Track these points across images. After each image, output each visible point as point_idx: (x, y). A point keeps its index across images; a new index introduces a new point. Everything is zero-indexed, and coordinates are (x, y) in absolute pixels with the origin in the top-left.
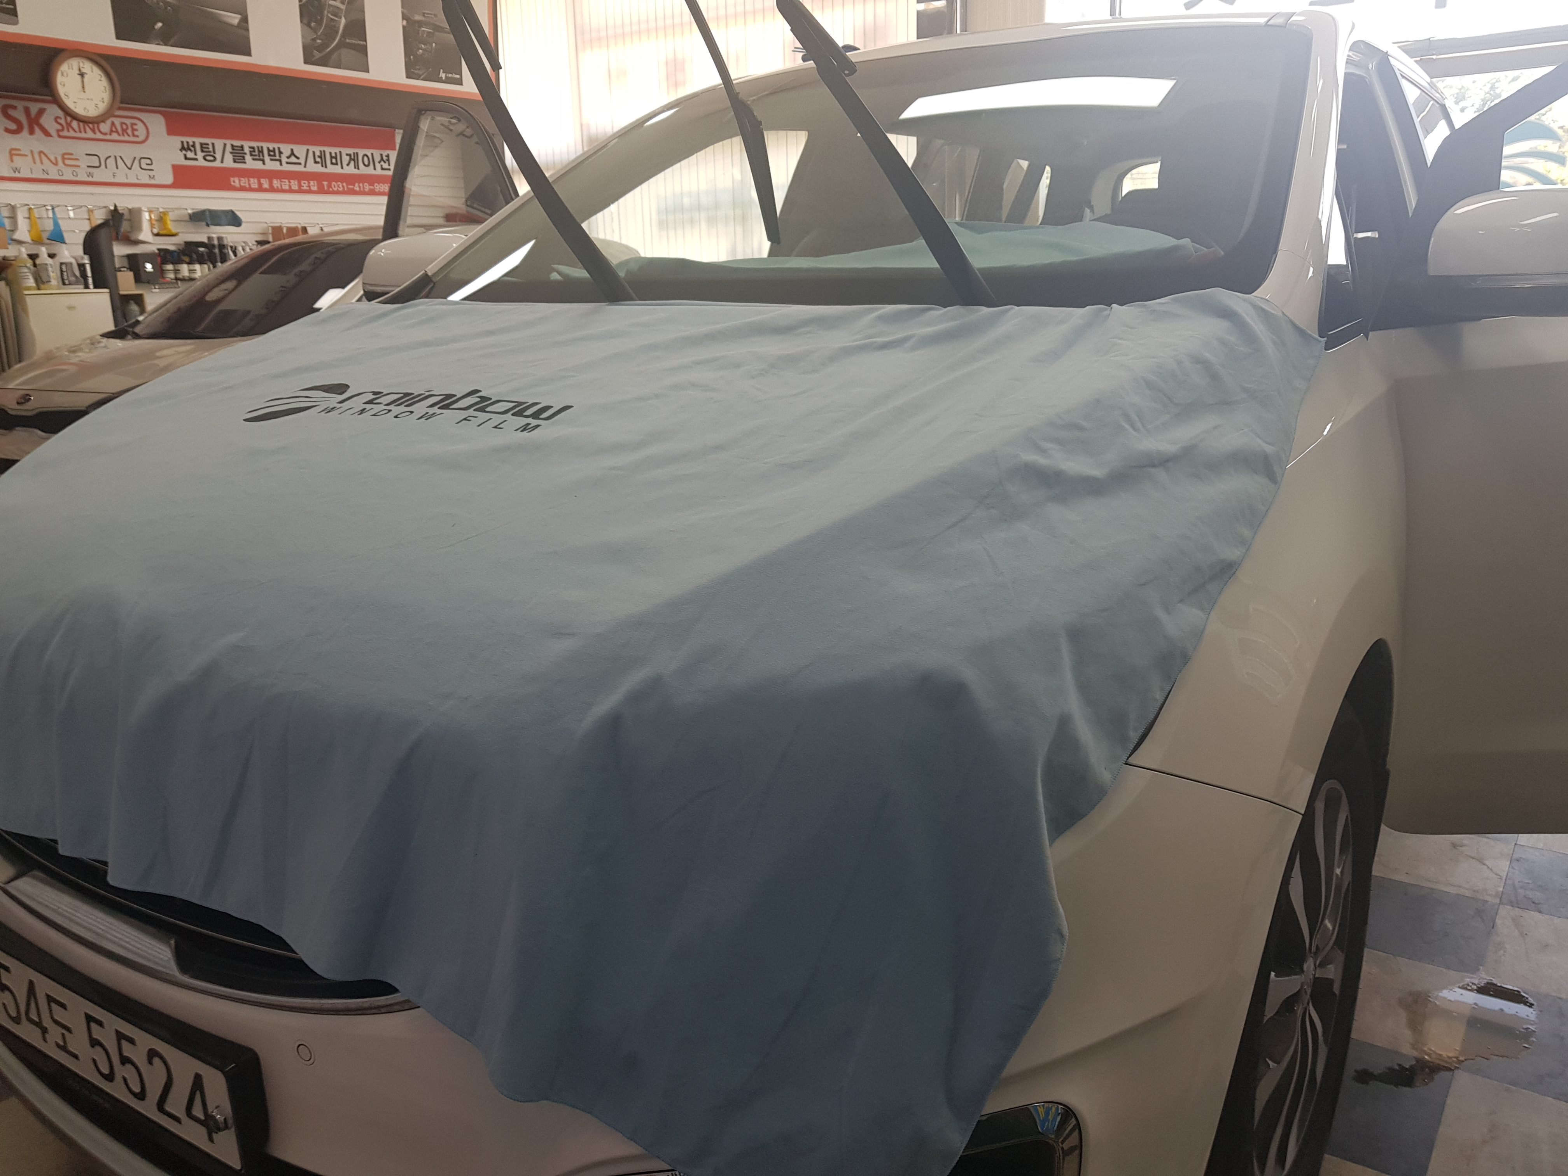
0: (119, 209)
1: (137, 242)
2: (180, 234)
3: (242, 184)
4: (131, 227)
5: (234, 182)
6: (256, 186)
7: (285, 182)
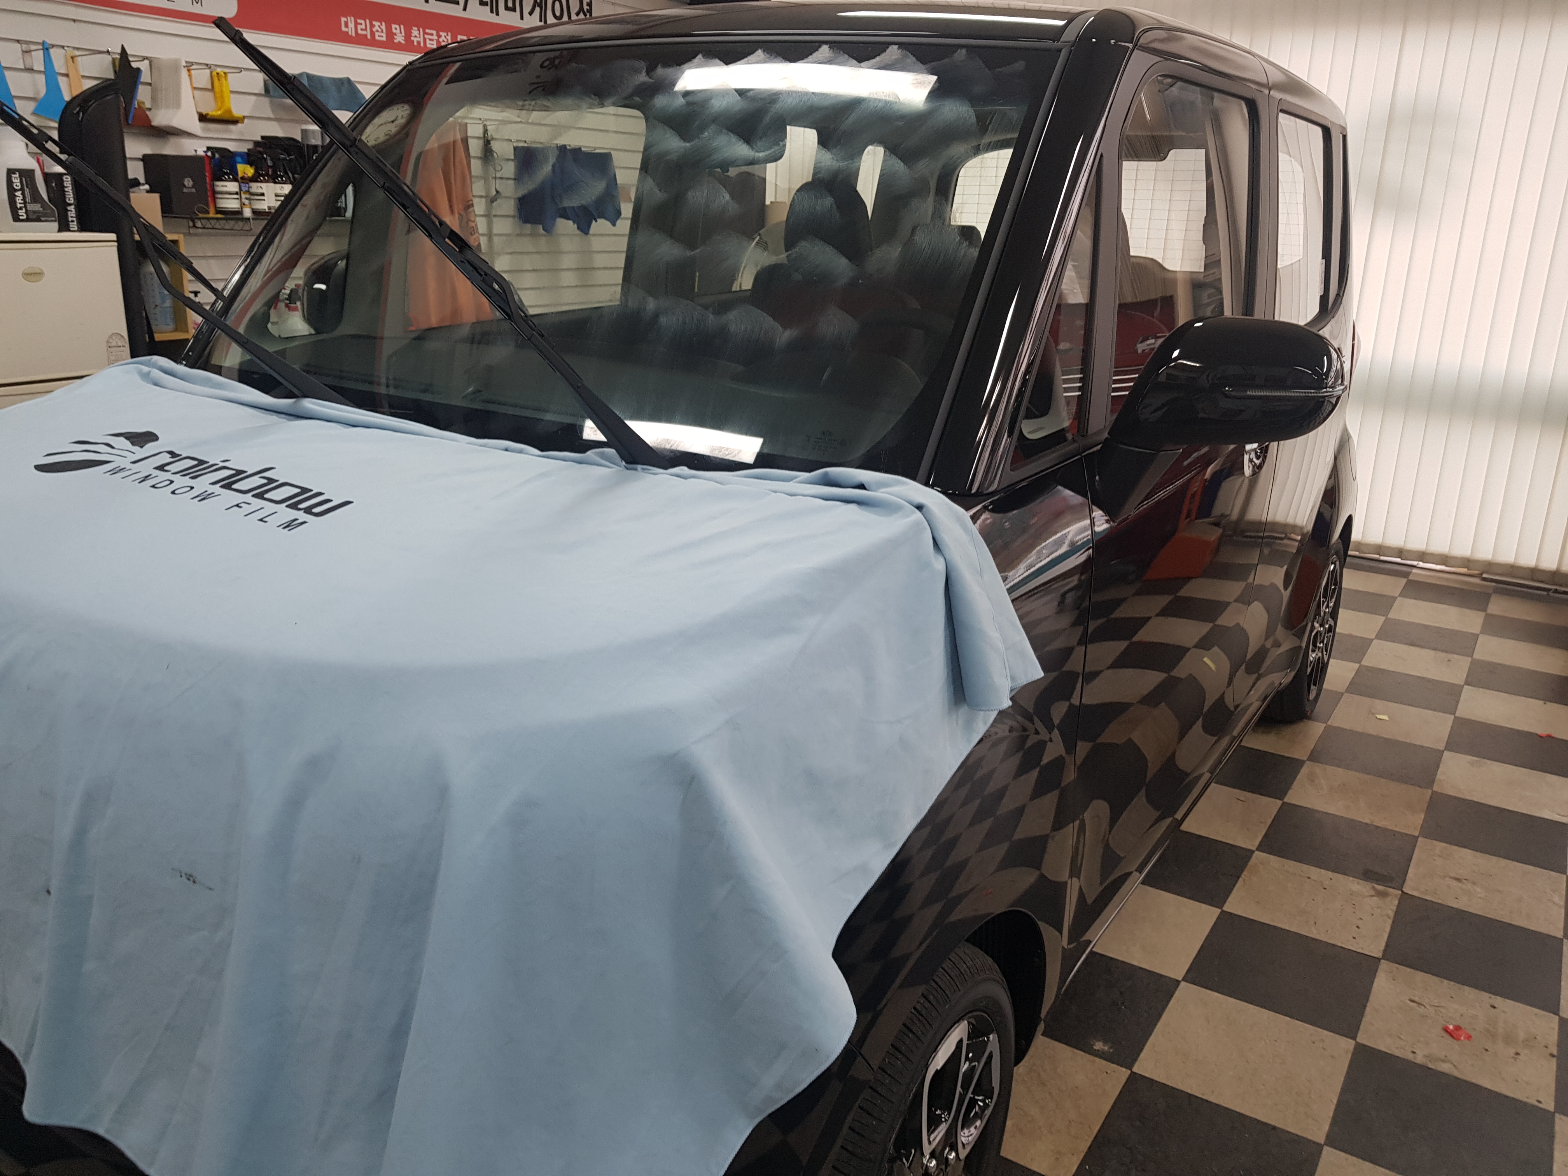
0: (131, 59)
1: (165, 133)
2: (246, 121)
3: (360, 32)
4: (154, 98)
5: (346, 25)
6: (384, 39)
7: (432, 35)
